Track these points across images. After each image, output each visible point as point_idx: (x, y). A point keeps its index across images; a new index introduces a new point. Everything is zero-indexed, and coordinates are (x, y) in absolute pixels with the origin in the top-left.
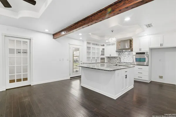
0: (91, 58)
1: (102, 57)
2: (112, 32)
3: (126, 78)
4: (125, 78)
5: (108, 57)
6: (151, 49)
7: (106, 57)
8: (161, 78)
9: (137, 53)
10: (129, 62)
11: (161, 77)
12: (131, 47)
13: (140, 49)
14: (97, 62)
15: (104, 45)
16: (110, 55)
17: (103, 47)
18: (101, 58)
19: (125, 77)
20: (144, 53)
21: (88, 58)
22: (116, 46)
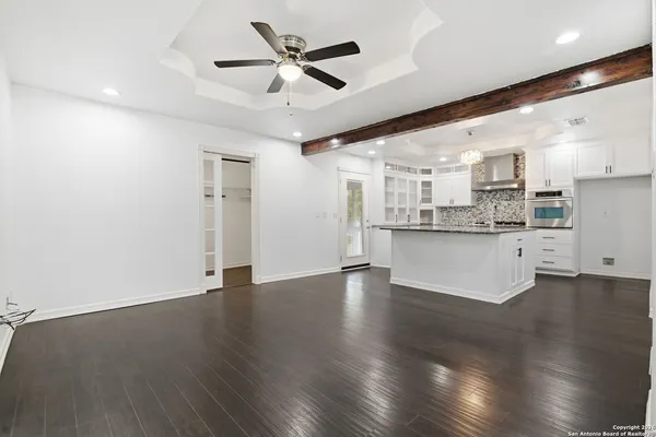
0: (396, 212)
1: (426, 206)
2: (470, 134)
3: (520, 255)
4: (517, 257)
5: (443, 209)
6: (579, 182)
7: (437, 208)
8: (609, 264)
9: (538, 194)
10: (510, 220)
11: (609, 261)
12: (517, 177)
13: (548, 183)
14: (412, 222)
15: (429, 172)
16: (452, 201)
17: (427, 178)
18: (422, 211)
19: (518, 253)
20: (560, 193)
21: (389, 210)
22: (470, 175)
